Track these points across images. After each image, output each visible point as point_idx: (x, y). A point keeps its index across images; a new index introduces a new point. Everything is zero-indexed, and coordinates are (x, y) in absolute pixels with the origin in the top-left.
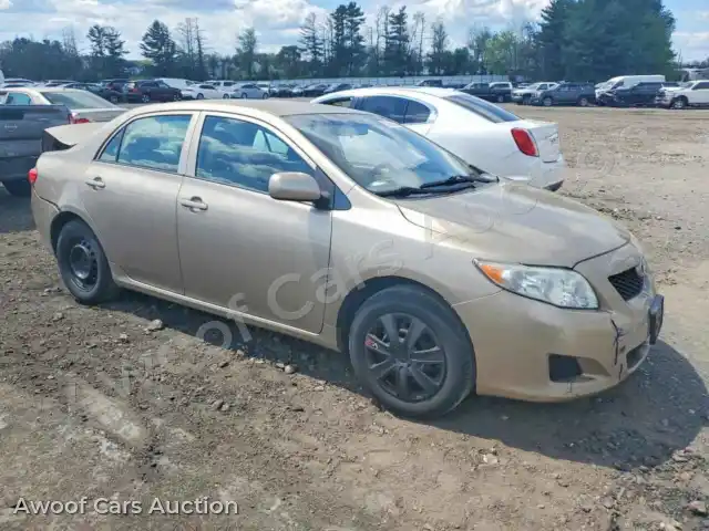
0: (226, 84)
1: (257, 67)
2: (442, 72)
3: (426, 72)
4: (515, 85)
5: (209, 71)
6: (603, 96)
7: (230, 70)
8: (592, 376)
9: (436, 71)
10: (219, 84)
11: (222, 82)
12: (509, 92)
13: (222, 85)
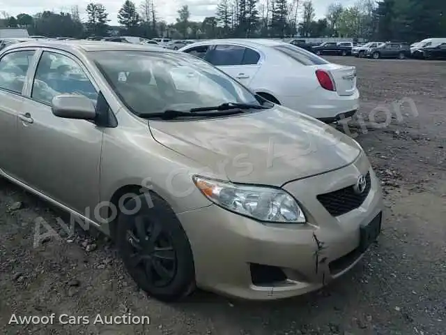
0: (164, 41)
1: (189, 30)
2: (309, 35)
3: (298, 35)
4: (355, 44)
5: (159, 33)
6: (416, 52)
7: (172, 32)
8: (295, 282)
9: (305, 34)
10: (160, 41)
11: (162, 39)
12: (350, 49)
13: (162, 41)
